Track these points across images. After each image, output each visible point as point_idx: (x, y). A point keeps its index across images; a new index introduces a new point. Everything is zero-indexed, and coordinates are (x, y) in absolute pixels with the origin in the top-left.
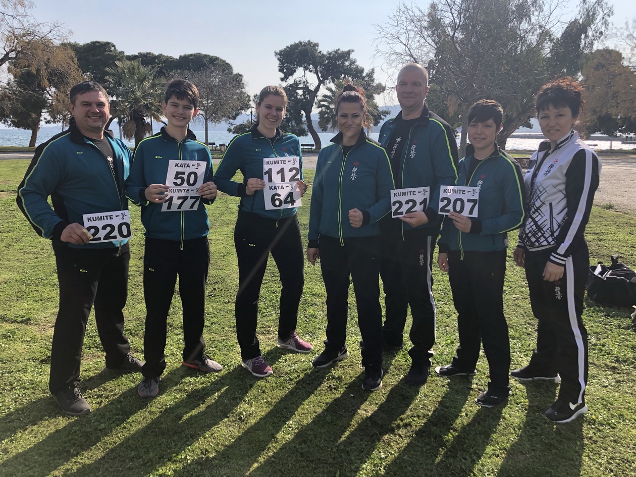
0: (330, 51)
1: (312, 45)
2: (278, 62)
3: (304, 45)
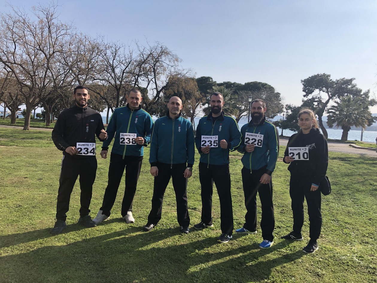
0: (338, 79)
1: (326, 76)
2: (303, 86)
3: (320, 76)
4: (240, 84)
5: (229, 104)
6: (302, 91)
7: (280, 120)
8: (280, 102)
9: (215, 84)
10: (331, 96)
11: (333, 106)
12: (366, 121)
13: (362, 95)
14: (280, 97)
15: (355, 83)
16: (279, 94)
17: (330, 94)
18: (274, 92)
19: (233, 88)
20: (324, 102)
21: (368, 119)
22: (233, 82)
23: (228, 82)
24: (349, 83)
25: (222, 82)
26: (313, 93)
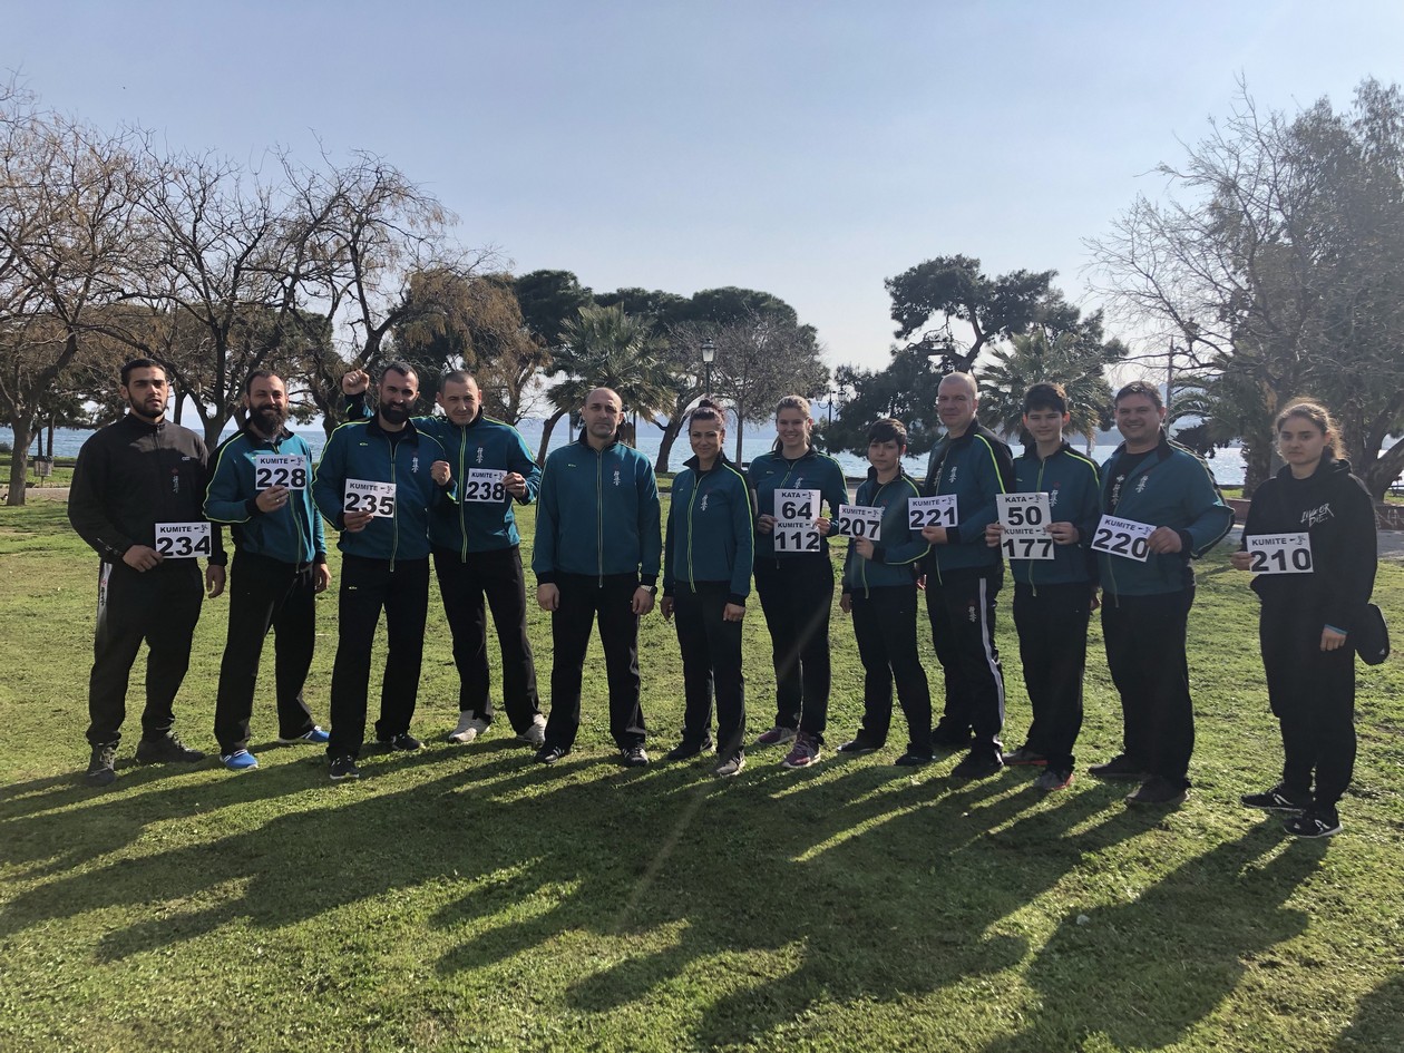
0: (1004, 275)
1: (965, 265)
2: (891, 301)
3: (949, 265)
4: (678, 298)
5: (641, 371)
6: (890, 317)
7: (821, 419)
8: (817, 358)
9: (588, 298)
10: (983, 332)
11: (990, 368)
12: (1095, 412)
13: (1080, 327)
14: (815, 342)
15: (1058, 288)
16: (813, 329)
17: (980, 324)
18: (794, 324)
19: (653, 311)
20: (965, 355)
21: (1099, 408)
22: (651, 290)
23: (635, 290)
24: (1040, 289)
25: (615, 292)
26: (925, 323)
